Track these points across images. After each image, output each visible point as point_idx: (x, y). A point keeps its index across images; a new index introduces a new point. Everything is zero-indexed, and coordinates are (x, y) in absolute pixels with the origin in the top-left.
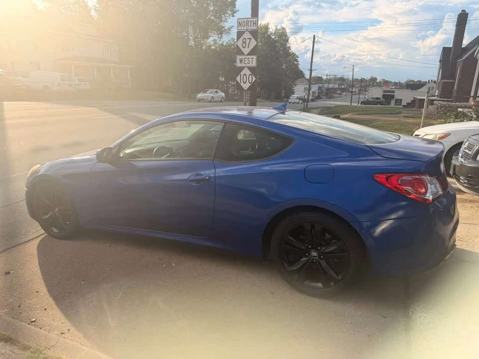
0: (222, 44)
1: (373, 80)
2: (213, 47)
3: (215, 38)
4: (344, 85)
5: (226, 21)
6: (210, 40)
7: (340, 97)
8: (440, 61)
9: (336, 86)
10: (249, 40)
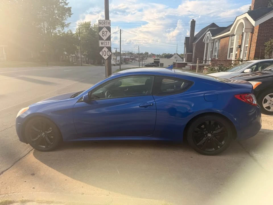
0: (64, 33)
1: (146, 53)
2: (58, 35)
3: (59, 29)
4: (132, 56)
5: (66, 19)
6: (56, 31)
7: (132, 63)
8: (185, 44)
9: (129, 57)
10: (106, 32)
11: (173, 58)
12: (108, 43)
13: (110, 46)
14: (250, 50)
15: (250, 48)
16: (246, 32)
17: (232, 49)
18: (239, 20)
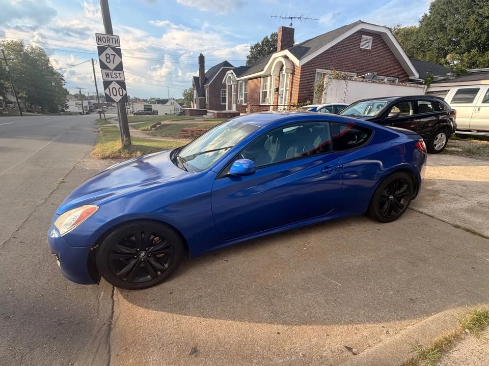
10: (113, 56)
11: (168, 104)
12: (118, 75)
13: (122, 79)
14: (291, 94)
15: (291, 92)
16: (287, 73)
17: (265, 94)
18: (276, 58)
